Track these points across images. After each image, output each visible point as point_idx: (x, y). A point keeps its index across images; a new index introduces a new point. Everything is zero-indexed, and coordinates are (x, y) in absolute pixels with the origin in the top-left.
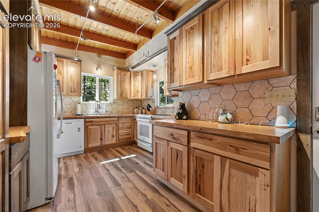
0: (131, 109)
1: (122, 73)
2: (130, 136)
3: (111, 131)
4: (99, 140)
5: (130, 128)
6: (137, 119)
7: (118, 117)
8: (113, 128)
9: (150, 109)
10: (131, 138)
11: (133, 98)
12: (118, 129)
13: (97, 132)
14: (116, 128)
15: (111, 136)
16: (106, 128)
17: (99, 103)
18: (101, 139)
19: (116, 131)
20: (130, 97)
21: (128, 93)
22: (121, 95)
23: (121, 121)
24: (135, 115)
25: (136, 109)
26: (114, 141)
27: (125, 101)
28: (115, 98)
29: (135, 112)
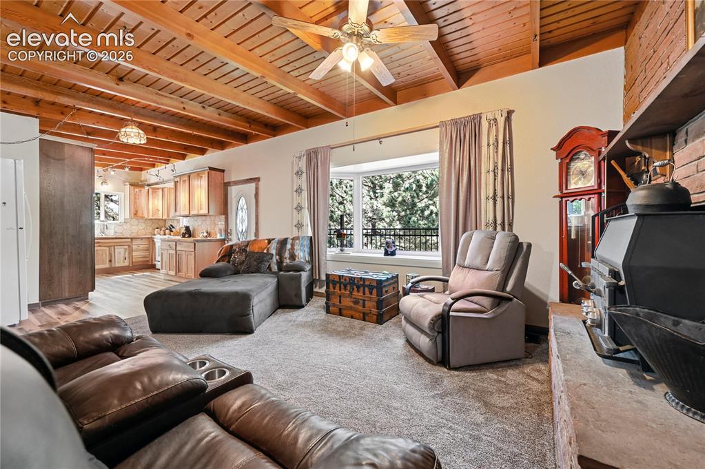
0: (150, 229)
1: (137, 190)
2: (148, 259)
3: (123, 253)
4: (108, 262)
5: (148, 250)
6: (155, 240)
7: (132, 239)
8: (126, 249)
9: (173, 230)
10: (148, 261)
11: (151, 217)
12: (131, 251)
13: (106, 254)
14: (129, 249)
15: (122, 259)
16: (116, 250)
17: (106, 223)
18: (110, 261)
19: (129, 253)
20: (148, 216)
21: (145, 211)
22: (136, 214)
23: (135, 242)
24: (153, 236)
25: (156, 230)
26: (126, 263)
27: (141, 221)
28: (127, 216)
29: (156, 233)
